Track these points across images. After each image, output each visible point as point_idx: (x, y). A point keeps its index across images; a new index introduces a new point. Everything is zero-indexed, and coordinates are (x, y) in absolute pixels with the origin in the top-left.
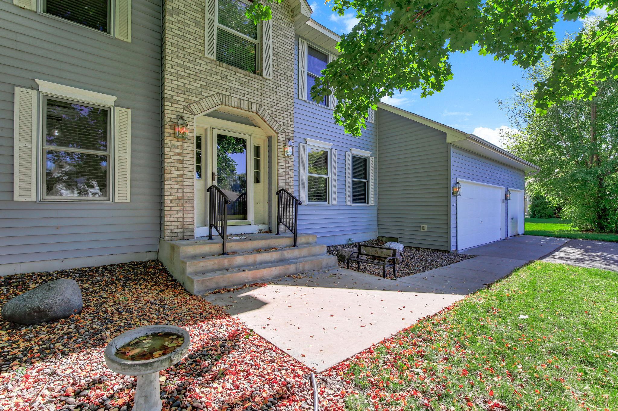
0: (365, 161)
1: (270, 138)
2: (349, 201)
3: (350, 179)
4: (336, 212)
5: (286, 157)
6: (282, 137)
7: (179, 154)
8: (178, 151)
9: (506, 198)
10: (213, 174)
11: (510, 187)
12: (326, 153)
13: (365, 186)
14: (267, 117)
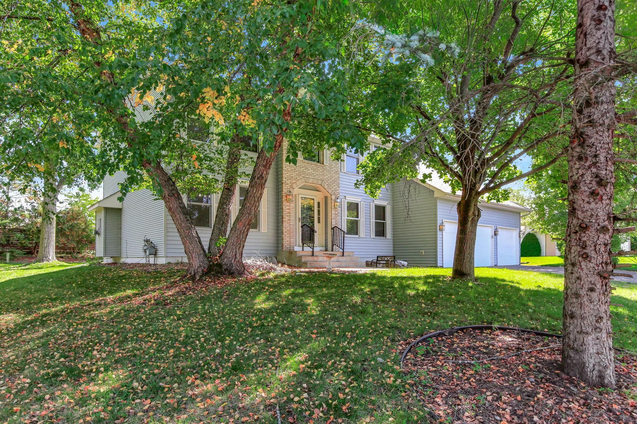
0: (384, 208)
1: (326, 198)
2: (373, 235)
3: (373, 220)
4: (364, 242)
5: (335, 208)
6: (333, 197)
7: (288, 209)
8: (288, 208)
9: (495, 234)
10: (299, 218)
11: (499, 225)
12: (357, 204)
13: (383, 225)
14: (326, 187)
